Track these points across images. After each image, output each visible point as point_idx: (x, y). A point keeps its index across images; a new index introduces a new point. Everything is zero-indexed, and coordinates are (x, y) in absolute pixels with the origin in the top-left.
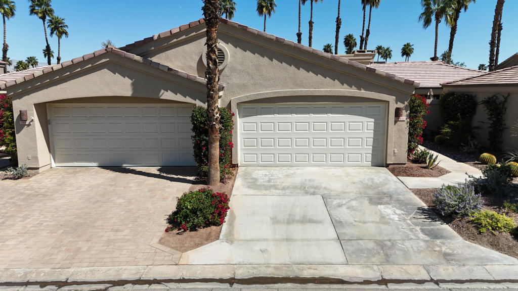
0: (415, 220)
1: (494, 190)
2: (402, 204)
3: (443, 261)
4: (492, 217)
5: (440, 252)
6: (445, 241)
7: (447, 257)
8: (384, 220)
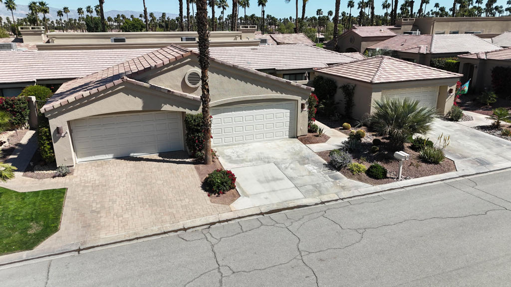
0: (324, 171)
1: (354, 149)
2: (315, 163)
3: (342, 190)
4: (357, 166)
5: (340, 186)
6: (341, 180)
7: (343, 188)
8: (310, 173)
